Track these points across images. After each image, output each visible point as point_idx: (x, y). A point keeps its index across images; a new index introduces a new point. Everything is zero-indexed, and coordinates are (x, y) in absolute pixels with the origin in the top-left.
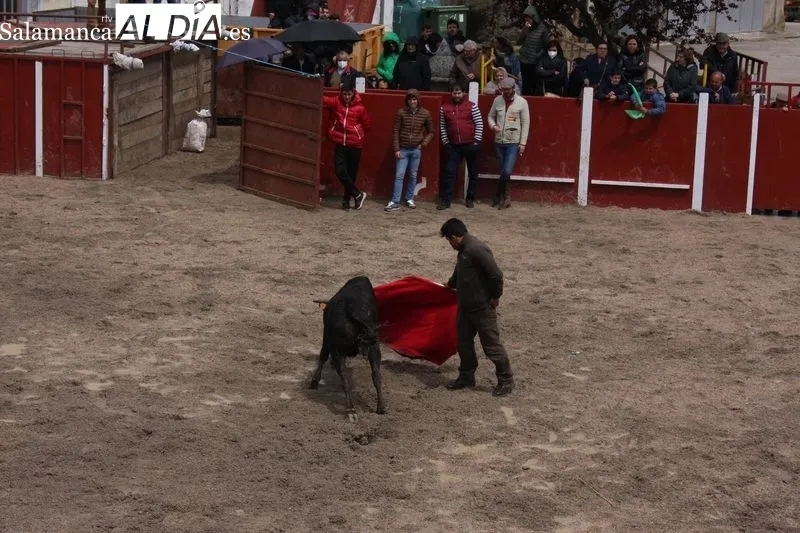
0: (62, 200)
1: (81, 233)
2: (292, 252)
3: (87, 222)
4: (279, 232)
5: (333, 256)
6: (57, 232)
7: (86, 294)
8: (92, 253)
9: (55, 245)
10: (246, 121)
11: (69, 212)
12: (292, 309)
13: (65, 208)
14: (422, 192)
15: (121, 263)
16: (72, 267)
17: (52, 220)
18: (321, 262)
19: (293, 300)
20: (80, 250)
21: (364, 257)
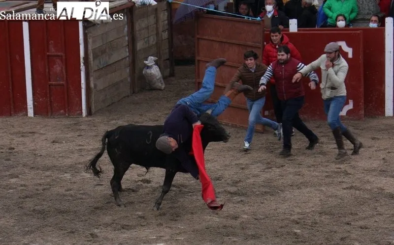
0: (51, 135)
1: (68, 162)
2: (243, 169)
3: (73, 153)
4: (231, 153)
5: (278, 170)
6: (48, 162)
7: (75, 212)
8: (78, 178)
9: (48, 173)
10: (199, 61)
11: (57, 145)
12: (246, 216)
13: (54, 142)
14: (349, 112)
15: (102, 185)
16: (62, 191)
17: (44, 153)
18: (268, 176)
19: (246, 208)
20: (68, 176)
21: (304, 170)
